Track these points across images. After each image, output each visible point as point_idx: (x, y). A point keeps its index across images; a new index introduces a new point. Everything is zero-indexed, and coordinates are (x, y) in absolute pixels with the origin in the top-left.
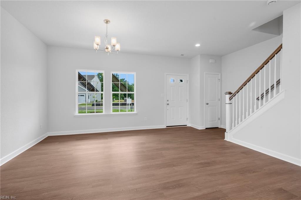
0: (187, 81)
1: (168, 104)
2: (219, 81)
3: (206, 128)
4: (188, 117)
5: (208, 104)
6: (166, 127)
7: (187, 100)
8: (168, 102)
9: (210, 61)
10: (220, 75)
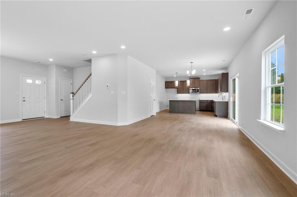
0: (45, 82)
1: (24, 101)
2: (71, 85)
3: (61, 117)
4: (46, 111)
5: (62, 100)
6: (22, 120)
7: (45, 97)
8: (24, 99)
9: (64, 70)
10: (72, 80)
